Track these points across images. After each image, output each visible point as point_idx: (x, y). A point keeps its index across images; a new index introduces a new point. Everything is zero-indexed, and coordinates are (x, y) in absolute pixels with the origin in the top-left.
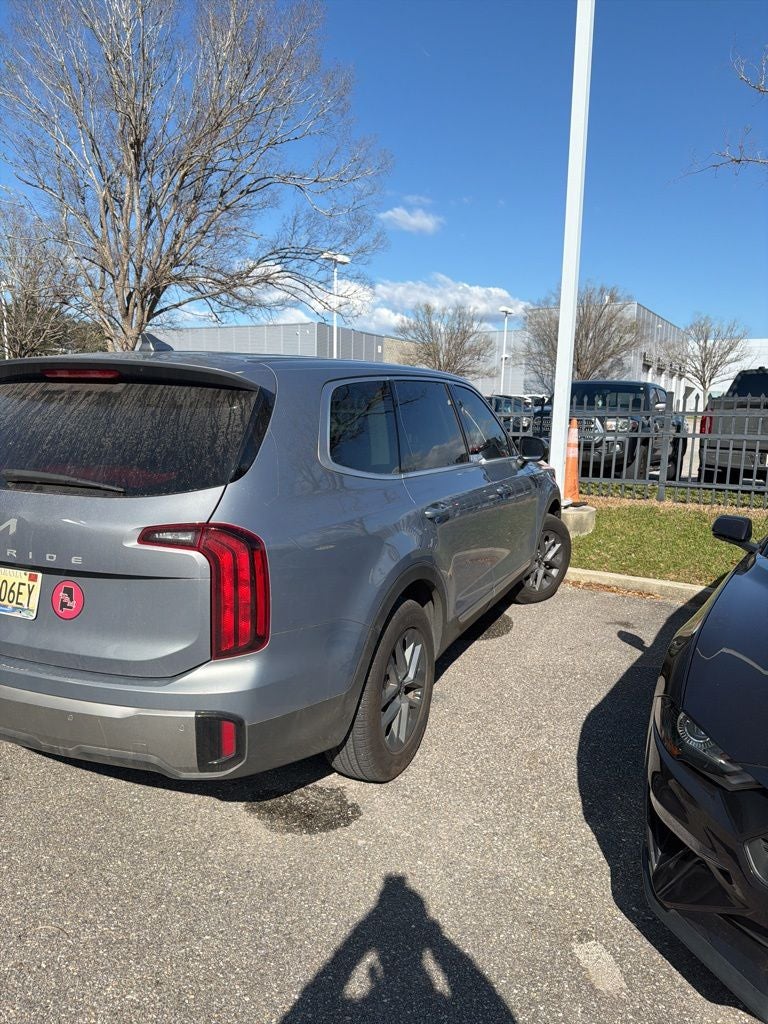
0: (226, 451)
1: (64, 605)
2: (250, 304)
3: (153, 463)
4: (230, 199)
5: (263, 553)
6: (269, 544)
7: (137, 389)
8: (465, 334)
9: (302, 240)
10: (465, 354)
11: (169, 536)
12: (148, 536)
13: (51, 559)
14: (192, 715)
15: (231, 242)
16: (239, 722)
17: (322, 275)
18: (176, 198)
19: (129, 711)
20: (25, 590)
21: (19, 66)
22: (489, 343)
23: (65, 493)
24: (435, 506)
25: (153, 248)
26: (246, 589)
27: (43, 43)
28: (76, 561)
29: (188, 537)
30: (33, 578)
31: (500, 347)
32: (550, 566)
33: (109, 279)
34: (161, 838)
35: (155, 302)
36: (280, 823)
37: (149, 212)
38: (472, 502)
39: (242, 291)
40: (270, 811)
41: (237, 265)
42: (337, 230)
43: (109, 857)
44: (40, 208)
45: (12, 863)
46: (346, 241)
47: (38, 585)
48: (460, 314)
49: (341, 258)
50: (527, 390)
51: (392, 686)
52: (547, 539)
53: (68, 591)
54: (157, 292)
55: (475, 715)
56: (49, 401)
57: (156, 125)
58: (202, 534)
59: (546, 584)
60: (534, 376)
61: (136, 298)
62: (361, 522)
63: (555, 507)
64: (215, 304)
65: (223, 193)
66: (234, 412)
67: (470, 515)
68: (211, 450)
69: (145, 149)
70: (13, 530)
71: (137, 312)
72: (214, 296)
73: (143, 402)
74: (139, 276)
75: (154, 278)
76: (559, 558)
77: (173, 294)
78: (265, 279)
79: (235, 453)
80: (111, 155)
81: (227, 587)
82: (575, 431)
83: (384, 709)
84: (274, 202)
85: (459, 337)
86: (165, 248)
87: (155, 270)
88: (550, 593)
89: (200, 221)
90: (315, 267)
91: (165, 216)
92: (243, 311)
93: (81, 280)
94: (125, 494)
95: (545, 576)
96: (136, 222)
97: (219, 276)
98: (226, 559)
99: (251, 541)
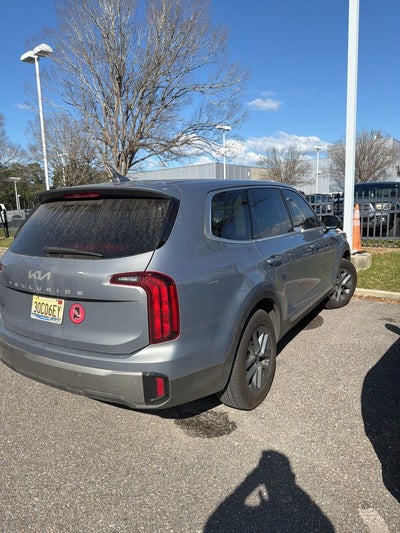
0: (154, 232)
1: (75, 316)
2: (179, 156)
3: (117, 240)
4: (167, 102)
5: (175, 287)
6: (178, 282)
7: (110, 202)
8: (295, 162)
9: (205, 119)
10: (295, 173)
11: (125, 279)
12: (115, 279)
13: (67, 292)
14: (141, 374)
15: (168, 124)
16: (166, 379)
17: (216, 138)
18: (140, 104)
19: (109, 372)
20: (56, 308)
21: (62, 45)
22: (309, 166)
23: (75, 258)
24: (273, 257)
25: (130, 132)
26: (166, 307)
27: (73, 33)
28: (80, 293)
29: (134, 279)
30: (60, 303)
31: (315, 167)
32: (345, 287)
33: (109, 148)
35: (132, 158)
36: (193, 431)
37: (127, 112)
38: (298, 253)
39: (174, 149)
40: (188, 424)
41: (172, 135)
42: (223, 113)
43: (104, 447)
44: (76, 116)
45: (56, 449)
46: (227, 118)
47: (62, 306)
48: (293, 152)
49: (226, 128)
50: (331, 190)
51: (252, 357)
52: (342, 272)
53: (77, 309)
54: (133, 153)
55: (302, 373)
56: (67, 210)
57: (128, 67)
58: (142, 277)
59: (343, 298)
60: (335, 182)
61: (122, 157)
62: (235, 266)
63: (347, 254)
64: (162, 157)
65: (163, 99)
66: (159, 211)
67: (297, 260)
68: (146, 232)
69: (124, 80)
70: (49, 278)
71: (123, 164)
72: (161, 153)
73: (112, 208)
74: (123, 146)
75: (130, 146)
76: (350, 283)
77: (141, 153)
78: (187, 142)
79: (159, 233)
80: (108, 85)
81: (157, 307)
82: (357, 211)
83: (248, 370)
84: (190, 101)
85: (292, 163)
86: (136, 130)
87: (131, 142)
88: (345, 303)
89: (153, 114)
90: (212, 133)
91: (135, 114)
92: (176, 159)
93: (97, 150)
94: (103, 258)
95: (342, 293)
96: (121, 118)
97: (163, 143)
98: (155, 291)
99: (168, 281)
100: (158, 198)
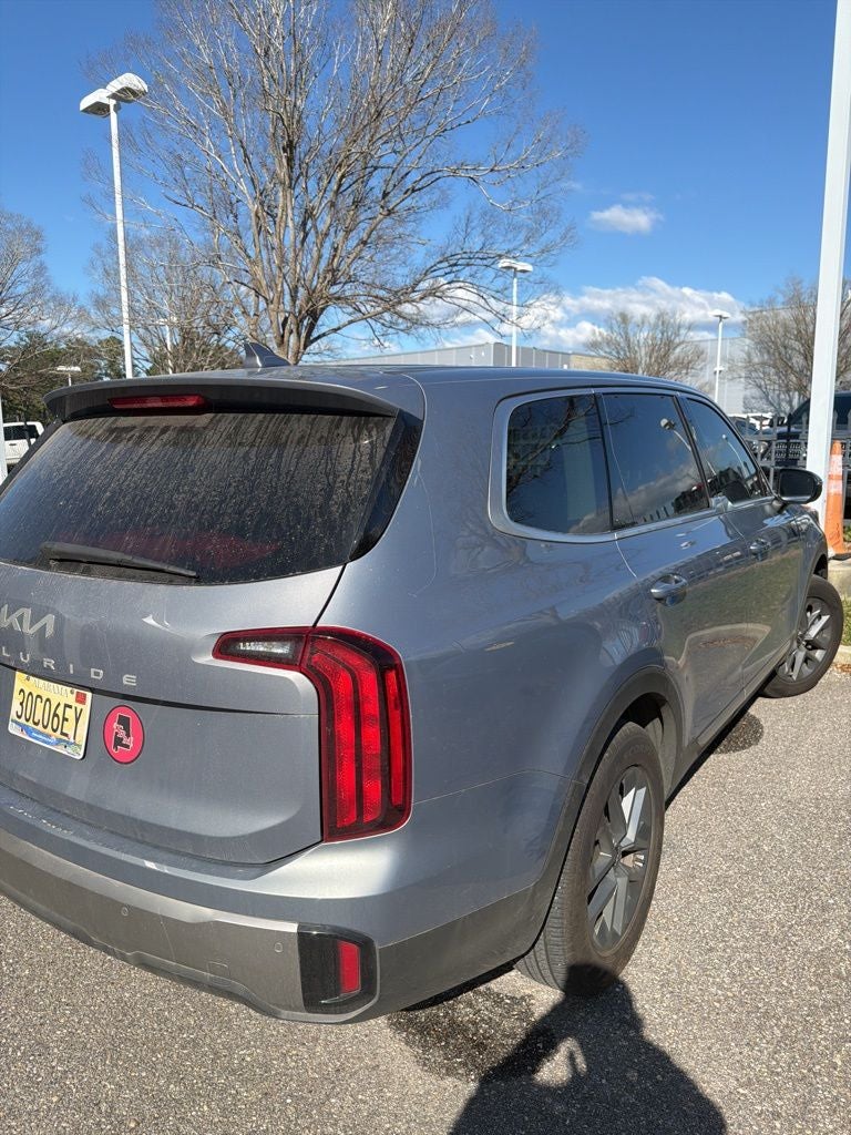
0: (346, 510)
1: (118, 742)
2: (415, 322)
3: (240, 532)
4: (393, 201)
5: (399, 672)
6: (406, 655)
7: (228, 420)
8: (669, 345)
9: (475, 243)
10: (669, 368)
11: (260, 647)
12: (227, 646)
13: (97, 674)
14: (292, 928)
15: (394, 251)
16: (365, 944)
17: (499, 283)
18: (333, 205)
19: (208, 914)
20: (70, 714)
21: (169, 77)
22: (700, 354)
23: (119, 577)
24: (665, 579)
25: (310, 267)
26: (373, 731)
27: (190, 46)
28: (129, 681)
29: (280, 649)
30: (80, 699)
31: (714, 358)
32: (812, 645)
33: (262, 305)
34: (266, 1067)
35: (311, 327)
37: (304, 224)
38: (703, 567)
39: (407, 308)
41: (400, 277)
42: (517, 228)
46: (527, 240)
47: (87, 708)
48: (663, 322)
49: (520, 266)
50: (748, 407)
51: (604, 856)
52: (810, 609)
53: (124, 721)
54: (314, 315)
55: (722, 881)
56: (117, 441)
57: (309, 122)
58: (306, 646)
59: (807, 670)
60: (756, 392)
61: (291, 325)
63: (822, 564)
64: (377, 326)
65: (385, 195)
66: (362, 449)
67: (701, 584)
68: (324, 509)
69: (300, 151)
70: (49, 631)
71: (293, 339)
72: (376, 317)
73: (233, 440)
74: (294, 298)
75: (309, 299)
76: (827, 635)
77: (332, 317)
78: (433, 292)
79: (359, 513)
80: (264, 165)
81: (344, 728)
82: (838, 459)
83: (590, 898)
84: (443, 203)
85: (663, 351)
86: (323, 265)
87: (311, 293)
88: (808, 684)
89: (362, 232)
90: (490, 273)
91: (322, 227)
92: (407, 331)
93: (237, 310)
94: (198, 580)
95: (806, 660)
96: (290, 235)
97: (382, 293)
98: (342, 688)
99: (382, 658)
100: (360, 414)
